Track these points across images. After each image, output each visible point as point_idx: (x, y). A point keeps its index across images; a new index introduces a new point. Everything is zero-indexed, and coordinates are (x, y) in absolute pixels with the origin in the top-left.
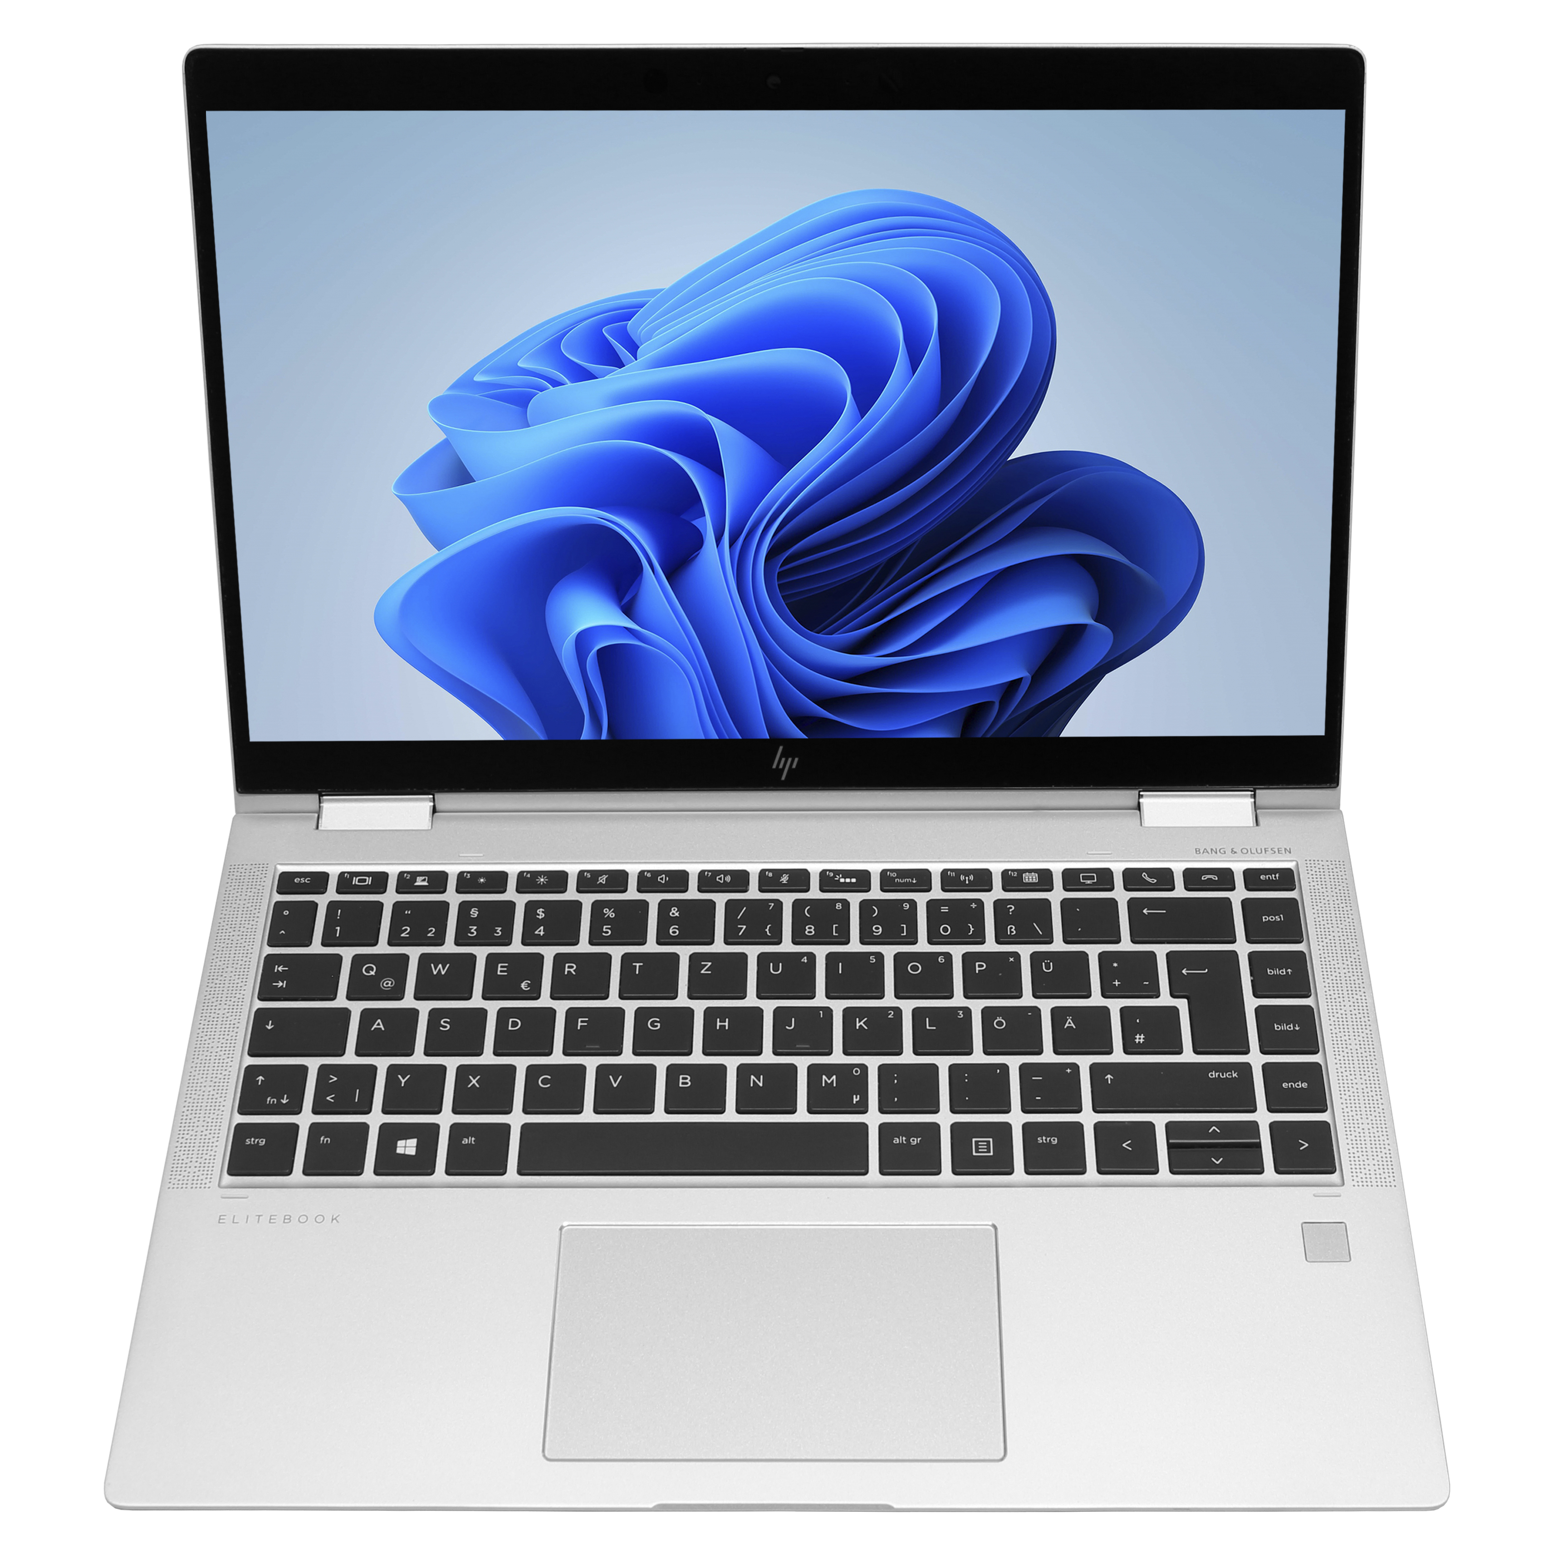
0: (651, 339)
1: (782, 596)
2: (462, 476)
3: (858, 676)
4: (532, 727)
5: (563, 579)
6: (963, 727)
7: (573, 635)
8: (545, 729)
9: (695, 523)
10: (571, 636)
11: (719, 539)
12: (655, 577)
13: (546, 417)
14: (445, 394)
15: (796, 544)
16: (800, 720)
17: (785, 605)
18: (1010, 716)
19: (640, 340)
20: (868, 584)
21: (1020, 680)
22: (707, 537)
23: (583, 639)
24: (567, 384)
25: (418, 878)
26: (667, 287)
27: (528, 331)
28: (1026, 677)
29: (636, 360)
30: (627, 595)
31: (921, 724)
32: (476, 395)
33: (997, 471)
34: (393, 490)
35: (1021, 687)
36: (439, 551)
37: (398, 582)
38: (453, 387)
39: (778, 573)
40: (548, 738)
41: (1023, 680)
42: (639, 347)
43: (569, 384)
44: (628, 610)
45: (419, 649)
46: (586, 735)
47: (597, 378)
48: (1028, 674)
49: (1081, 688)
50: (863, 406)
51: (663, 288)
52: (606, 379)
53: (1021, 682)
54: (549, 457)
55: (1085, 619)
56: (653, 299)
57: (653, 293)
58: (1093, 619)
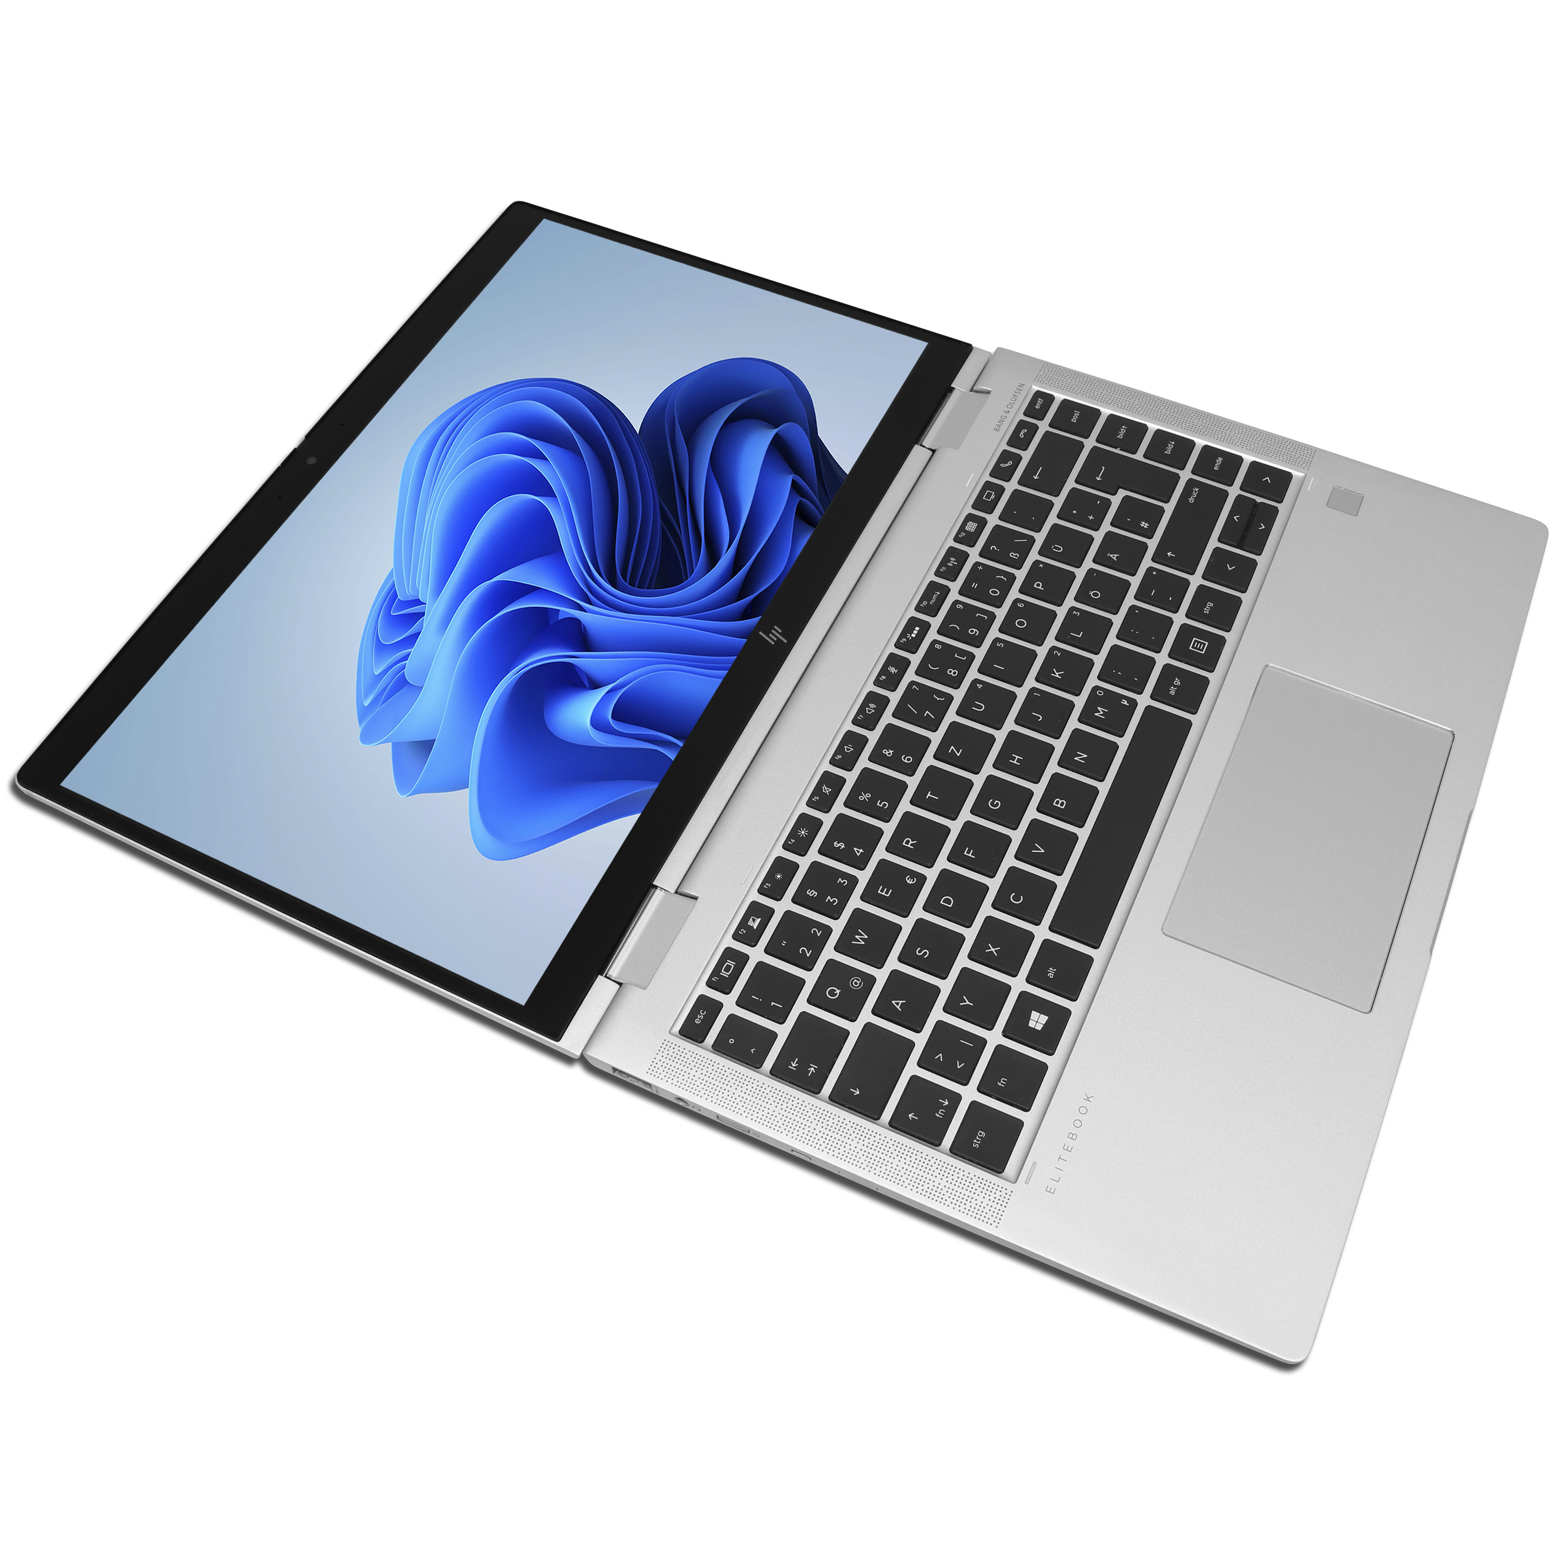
0: (419, 590)
1: (647, 589)
2: (426, 746)
3: (733, 568)
4: (643, 789)
5: (545, 716)
6: (808, 524)
7: (590, 729)
8: (651, 781)
9: (560, 618)
10: (590, 732)
11: (582, 609)
12: (582, 658)
13: (424, 674)
14: (362, 729)
15: (615, 567)
16: (746, 614)
17: (655, 590)
18: (816, 496)
19: (415, 596)
20: (671, 538)
21: (793, 481)
22: (574, 614)
23: (597, 723)
24: (411, 651)
25: (749, 924)
26: (393, 566)
27: (359, 658)
28: (793, 477)
29: (426, 604)
30: (584, 681)
31: (791, 547)
32: (377, 710)
33: (641, 442)
34: (402, 797)
35: (798, 482)
36: (468, 787)
37: (472, 827)
38: (360, 722)
39: (629, 584)
40: (658, 782)
41: (794, 479)
42: (419, 599)
43: (412, 650)
44: (595, 685)
45: (532, 838)
46: (672, 755)
47: (421, 632)
48: (792, 476)
49: (819, 451)
50: (548, 492)
51: (391, 569)
52: (425, 627)
53: (795, 481)
54: (452, 685)
55: (772, 433)
56: (394, 578)
57: (391, 575)
58: (774, 429)
